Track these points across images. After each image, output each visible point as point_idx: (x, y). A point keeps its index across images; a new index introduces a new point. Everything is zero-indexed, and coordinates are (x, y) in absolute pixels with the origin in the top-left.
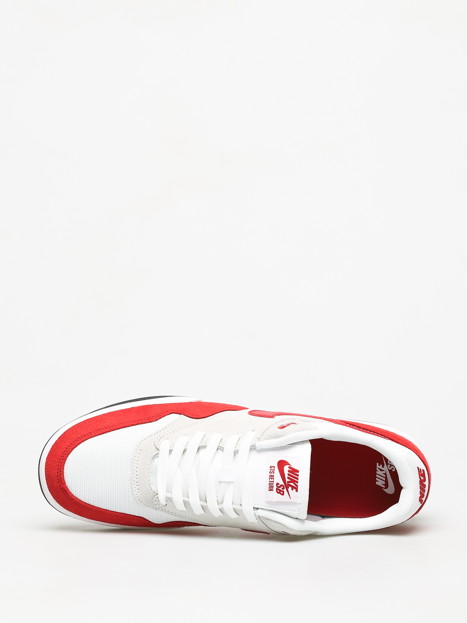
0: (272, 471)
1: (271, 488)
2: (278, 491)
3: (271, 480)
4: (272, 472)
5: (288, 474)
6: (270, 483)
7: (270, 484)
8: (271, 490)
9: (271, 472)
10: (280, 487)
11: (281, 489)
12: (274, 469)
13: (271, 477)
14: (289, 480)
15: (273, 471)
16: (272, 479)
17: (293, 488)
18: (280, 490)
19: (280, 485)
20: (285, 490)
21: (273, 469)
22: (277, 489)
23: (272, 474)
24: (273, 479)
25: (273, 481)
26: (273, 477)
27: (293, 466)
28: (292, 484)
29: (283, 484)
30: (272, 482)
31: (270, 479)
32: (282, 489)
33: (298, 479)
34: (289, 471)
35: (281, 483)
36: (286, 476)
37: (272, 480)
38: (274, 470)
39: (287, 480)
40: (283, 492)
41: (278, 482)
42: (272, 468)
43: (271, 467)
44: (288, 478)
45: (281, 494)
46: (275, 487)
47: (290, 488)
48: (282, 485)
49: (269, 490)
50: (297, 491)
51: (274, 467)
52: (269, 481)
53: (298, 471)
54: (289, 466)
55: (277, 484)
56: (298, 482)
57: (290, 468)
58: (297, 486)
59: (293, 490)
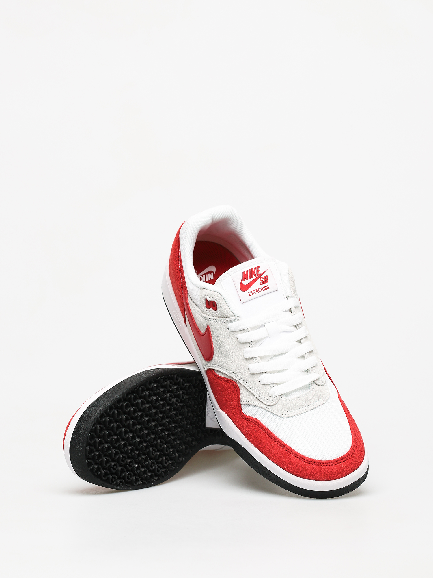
0: (253, 293)
1: (266, 288)
3: (260, 291)
4: (253, 292)
5: (250, 279)
7: (264, 290)
9: (255, 293)
11: (263, 280)
13: (258, 291)
15: (252, 292)
17: (258, 271)
18: (265, 280)
19: (261, 282)
20: (263, 276)
21: (251, 293)
22: (265, 283)
23: (255, 291)
25: (261, 288)
28: (256, 272)
30: (262, 288)
32: (263, 279)
33: (250, 270)
34: (247, 280)
35: (258, 281)
37: (260, 289)
39: (254, 277)
40: (265, 277)
41: (260, 284)
42: (251, 294)
44: (252, 277)
45: (267, 278)
46: (264, 285)
47: (259, 272)
48: (261, 280)
49: (269, 289)
50: (259, 267)
51: (249, 293)
52: (262, 291)
53: (244, 273)
54: (243, 282)
55: (261, 284)
56: (252, 269)
57: (244, 280)
58: (255, 268)
59: (260, 270)
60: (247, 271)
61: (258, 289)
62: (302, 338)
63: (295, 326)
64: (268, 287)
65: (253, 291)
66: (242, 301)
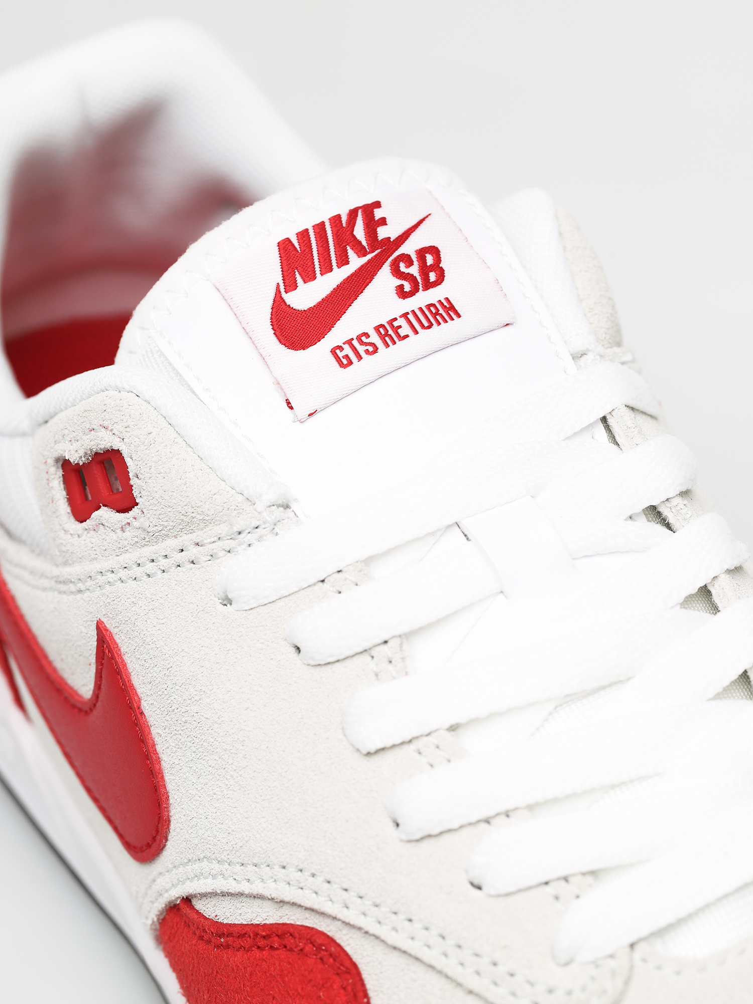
0: (361, 349)
1: (441, 311)
2: (432, 277)
3: (405, 330)
4: (362, 343)
5: (327, 268)
6: (423, 326)
7: (426, 324)
8: (450, 310)
9: (371, 349)
10: (410, 278)
11: (414, 270)
12: (346, 347)
13: (390, 332)
14: (351, 253)
15: (355, 343)
16: (396, 329)
17: (372, 224)
18: (425, 270)
19: (399, 282)
20: (409, 248)
21: (347, 350)
22: (428, 285)
23: (375, 338)
24: (396, 324)
25: (405, 315)
26: (382, 326)
27: (277, 277)
28: (359, 232)
29: (386, 269)
30: (411, 317)
31: (402, 332)
32: (410, 263)
33: (320, 228)
34: (309, 277)
35: (385, 280)
36: (339, 275)
37: (401, 322)
38: (349, 342)
39: (356, 262)
40: (422, 253)
41: (396, 296)
42: (347, 357)
43: (345, 361)
44: (344, 261)
45: (438, 259)
46: (424, 298)
47: (383, 233)
48: (396, 272)
49: (459, 316)
50: (377, 204)
51: (333, 351)
52: (416, 332)
53: (285, 246)
54: (284, 295)
55: (402, 293)
56: (336, 220)
57: (291, 285)
58: (353, 214)
59: (383, 222)
60: (303, 235)
61: (391, 322)
62: (715, 578)
63: (654, 513)
64: (452, 308)
65: (359, 338)
66: (302, 409)
